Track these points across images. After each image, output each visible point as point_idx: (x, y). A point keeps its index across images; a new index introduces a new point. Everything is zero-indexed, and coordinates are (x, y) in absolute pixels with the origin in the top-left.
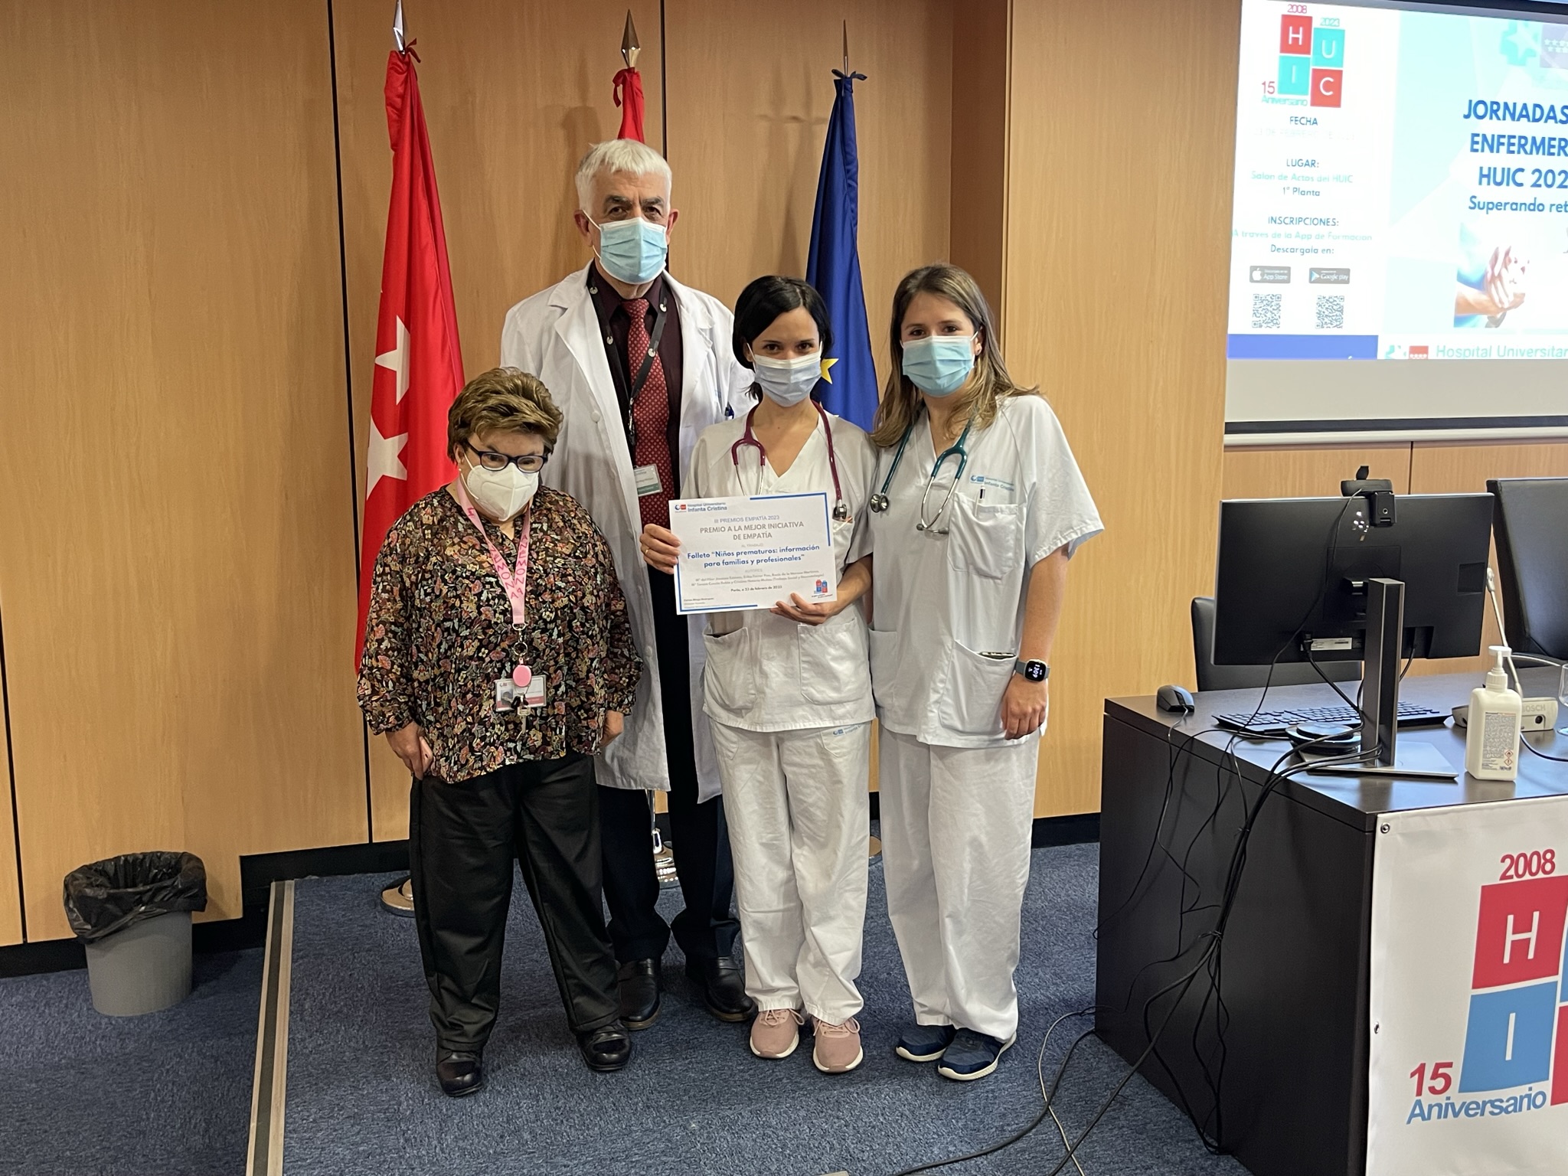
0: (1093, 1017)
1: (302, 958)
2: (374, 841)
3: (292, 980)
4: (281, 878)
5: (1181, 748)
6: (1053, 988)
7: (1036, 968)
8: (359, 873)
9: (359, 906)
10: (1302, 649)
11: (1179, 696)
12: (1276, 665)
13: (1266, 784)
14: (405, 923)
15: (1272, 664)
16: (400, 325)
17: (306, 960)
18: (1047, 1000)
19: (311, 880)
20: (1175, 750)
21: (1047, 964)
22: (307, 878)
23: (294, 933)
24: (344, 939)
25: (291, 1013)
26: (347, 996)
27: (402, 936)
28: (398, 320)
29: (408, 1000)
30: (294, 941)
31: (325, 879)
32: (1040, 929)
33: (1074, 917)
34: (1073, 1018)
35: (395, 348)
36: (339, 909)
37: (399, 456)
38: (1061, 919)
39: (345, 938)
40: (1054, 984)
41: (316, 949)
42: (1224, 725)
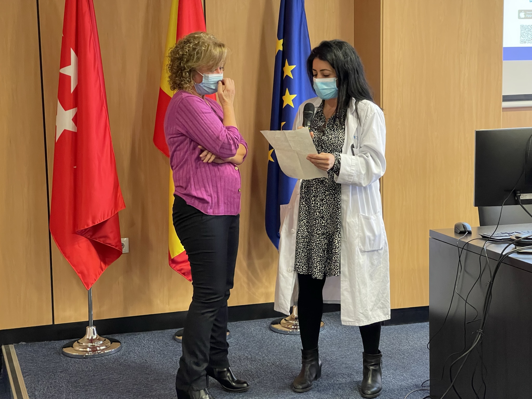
0: (429, 391)
1: (28, 375)
2: (55, 323)
3: (26, 384)
4: (6, 344)
5: (463, 249)
6: (410, 381)
7: (402, 372)
8: (47, 341)
9: (51, 354)
10: (516, 199)
11: (464, 226)
12: (504, 206)
13: (499, 260)
14: (77, 361)
15: (502, 206)
16: (73, 53)
17: (30, 376)
18: (407, 385)
19: (22, 344)
20: (460, 249)
21: (408, 371)
22: (20, 344)
23: (20, 366)
24: (46, 368)
25: (30, 397)
26: (55, 389)
27: (77, 366)
28: (71, 49)
29: (87, 391)
30: (21, 369)
31: (30, 344)
32: (406, 357)
33: (424, 353)
34: (420, 392)
35: (70, 64)
36: (41, 356)
37: (73, 120)
38: (417, 353)
39: (48, 368)
40: (411, 379)
41: (34, 372)
42: (485, 238)
